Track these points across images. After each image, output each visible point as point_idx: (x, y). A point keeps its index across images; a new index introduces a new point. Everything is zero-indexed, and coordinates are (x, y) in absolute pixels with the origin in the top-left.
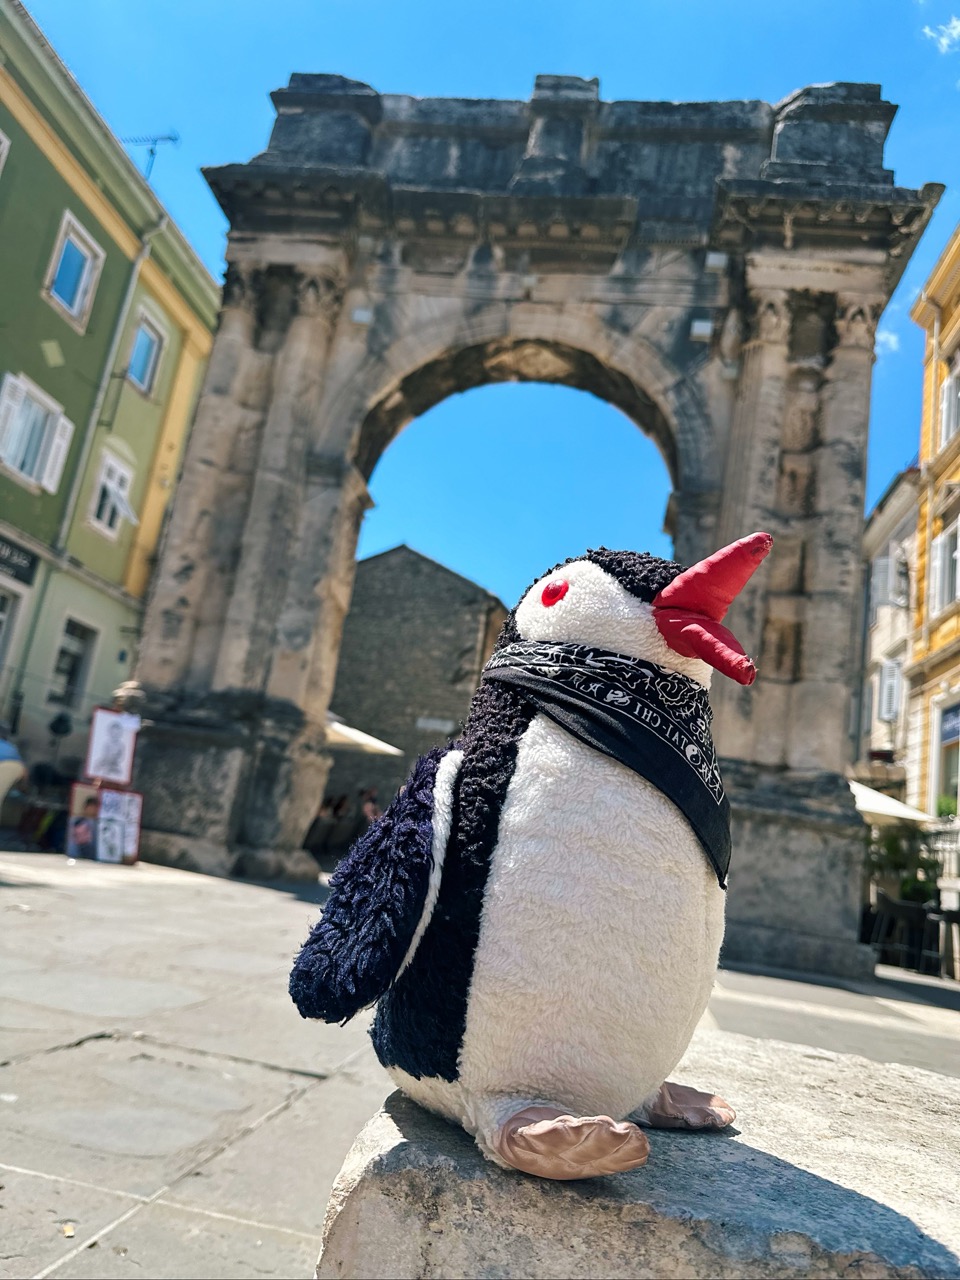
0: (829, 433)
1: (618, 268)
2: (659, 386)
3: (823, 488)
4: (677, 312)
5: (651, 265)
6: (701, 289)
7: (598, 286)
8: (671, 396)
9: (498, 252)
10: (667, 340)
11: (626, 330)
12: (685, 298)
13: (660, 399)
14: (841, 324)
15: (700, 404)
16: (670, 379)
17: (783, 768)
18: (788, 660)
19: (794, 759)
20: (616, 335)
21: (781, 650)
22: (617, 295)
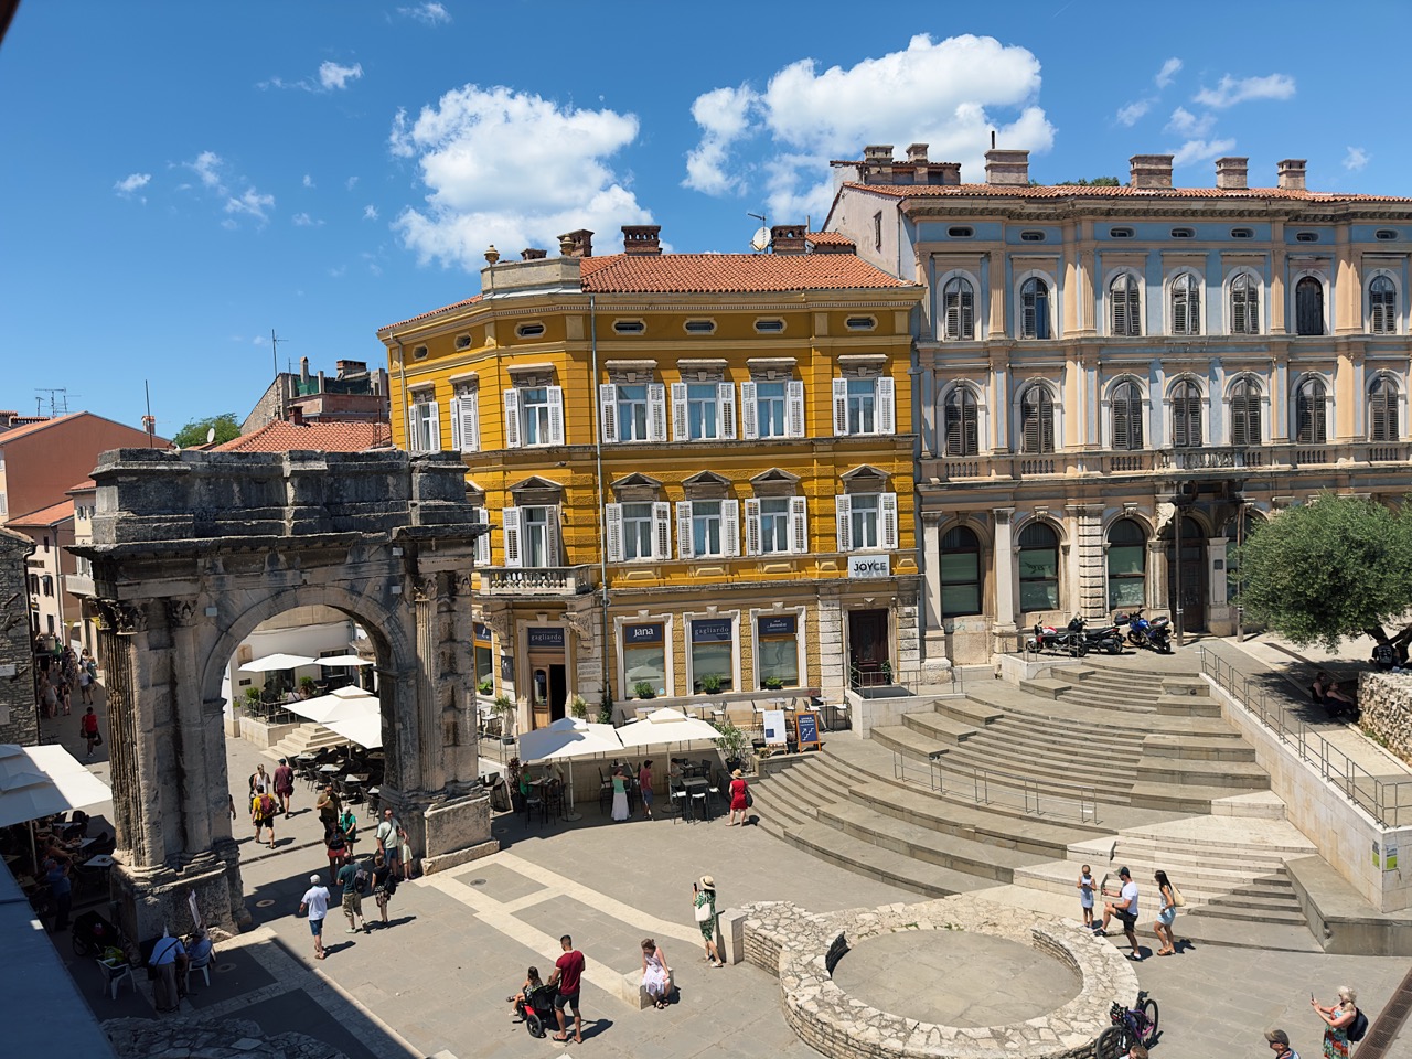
0: (459, 637)
1: (349, 560)
2: (380, 621)
3: (460, 662)
4: (382, 581)
5: (365, 557)
6: (392, 567)
7: (341, 571)
8: (386, 625)
9: (282, 558)
10: (380, 597)
11: (360, 594)
12: (385, 573)
13: (381, 627)
14: (459, 586)
15: (400, 627)
16: (384, 617)
17: (456, 781)
18: (451, 736)
19: (460, 779)
20: (354, 597)
21: (448, 732)
22: (352, 576)
